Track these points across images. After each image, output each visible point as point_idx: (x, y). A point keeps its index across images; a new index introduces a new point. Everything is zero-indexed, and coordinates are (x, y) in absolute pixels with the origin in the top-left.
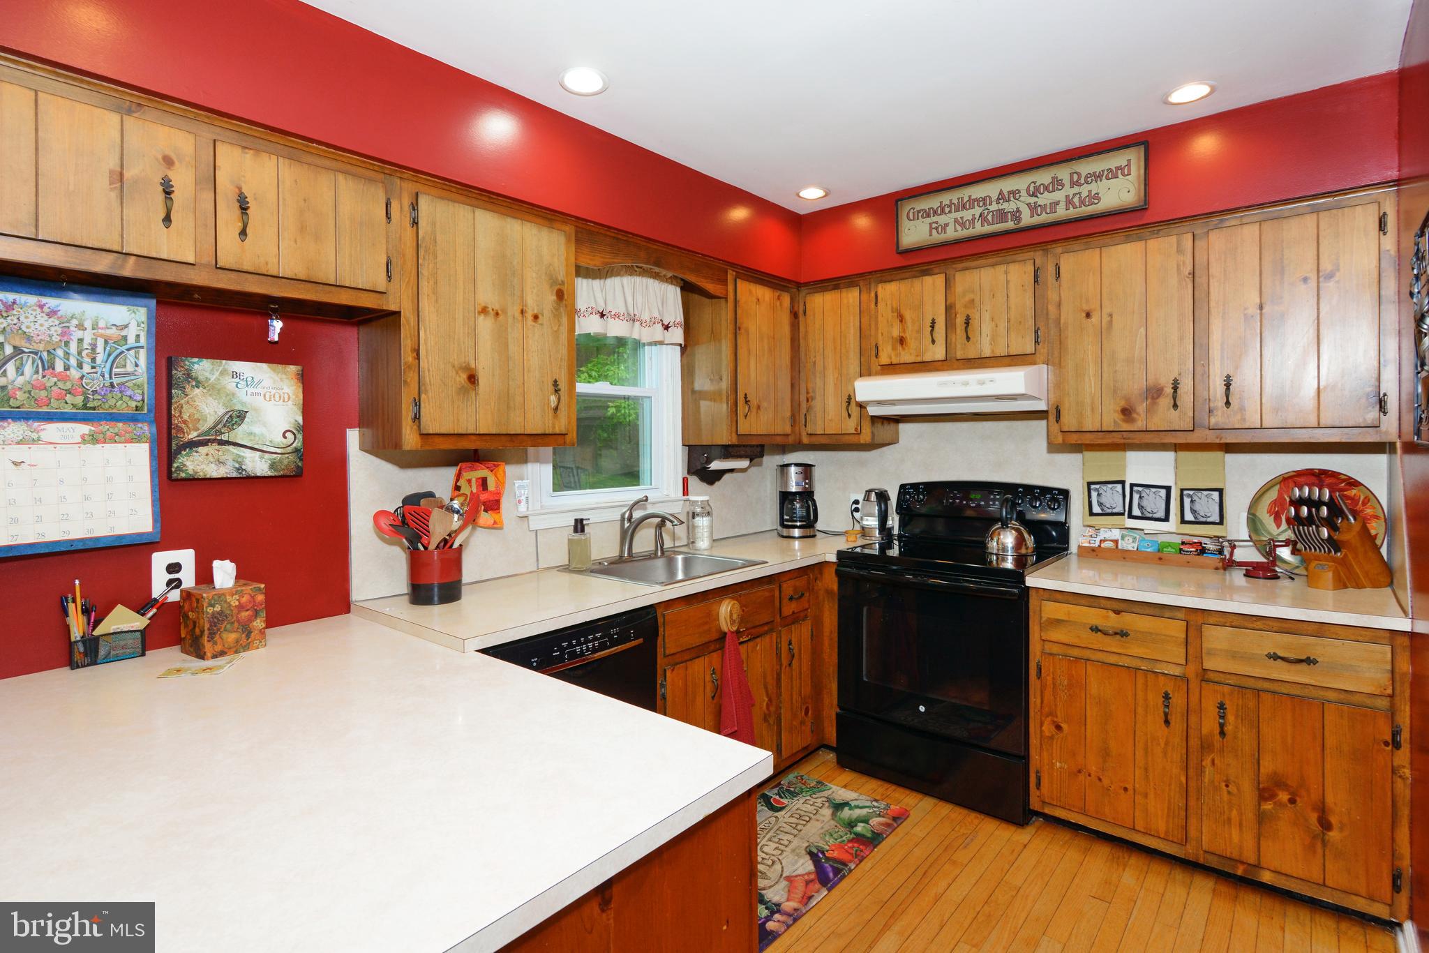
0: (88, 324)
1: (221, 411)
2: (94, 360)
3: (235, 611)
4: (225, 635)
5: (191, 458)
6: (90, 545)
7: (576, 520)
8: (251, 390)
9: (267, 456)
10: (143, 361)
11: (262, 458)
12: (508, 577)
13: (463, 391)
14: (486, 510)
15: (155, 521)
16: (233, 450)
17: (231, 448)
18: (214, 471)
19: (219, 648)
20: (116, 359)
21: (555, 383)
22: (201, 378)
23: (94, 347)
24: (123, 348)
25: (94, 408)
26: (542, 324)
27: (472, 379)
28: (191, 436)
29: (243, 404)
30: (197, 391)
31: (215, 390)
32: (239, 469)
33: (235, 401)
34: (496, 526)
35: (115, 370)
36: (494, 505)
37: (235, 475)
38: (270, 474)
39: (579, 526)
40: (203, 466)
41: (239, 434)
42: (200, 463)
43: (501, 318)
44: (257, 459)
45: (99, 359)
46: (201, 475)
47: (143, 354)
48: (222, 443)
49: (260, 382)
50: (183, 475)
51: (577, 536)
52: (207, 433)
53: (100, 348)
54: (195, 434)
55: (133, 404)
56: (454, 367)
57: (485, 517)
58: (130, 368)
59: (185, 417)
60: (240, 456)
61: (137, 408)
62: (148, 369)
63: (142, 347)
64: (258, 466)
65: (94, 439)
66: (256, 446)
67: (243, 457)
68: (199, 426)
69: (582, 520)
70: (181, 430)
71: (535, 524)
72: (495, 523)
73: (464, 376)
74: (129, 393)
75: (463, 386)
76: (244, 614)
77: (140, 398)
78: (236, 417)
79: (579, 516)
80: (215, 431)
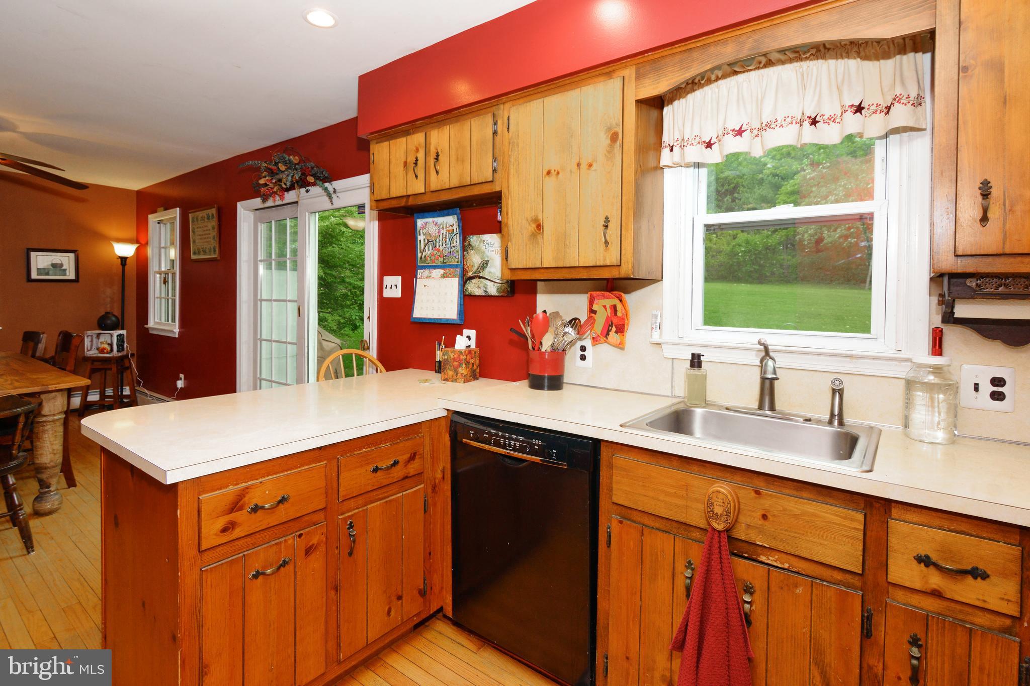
0: (445, 227)
1: (480, 261)
2: (446, 241)
3: (452, 361)
4: (448, 371)
5: (470, 285)
6: (439, 322)
7: (693, 355)
8: (491, 249)
9: (496, 284)
10: (458, 241)
11: (494, 285)
12: (642, 393)
13: (533, 236)
14: (616, 332)
15: (457, 316)
16: (484, 282)
17: (483, 280)
18: (478, 292)
19: (446, 377)
20: (452, 239)
21: (607, 220)
22: (473, 245)
23: (446, 235)
24: (453, 235)
25: (445, 263)
26: (595, 170)
27: (539, 227)
28: (470, 274)
29: (488, 257)
30: (472, 252)
31: (478, 251)
32: (486, 291)
33: (485, 256)
34: (620, 346)
35: (452, 245)
36: (621, 330)
37: (484, 294)
38: (498, 295)
39: (696, 361)
40: (474, 289)
41: (485, 274)
42: (474, 288)
43: (560, 176)
44: (492, 286)
45: (448, 240)
46: (473, 294)
47: (458, 235)
48: (480, 277)
49: (494, 244)
50: (467, 293)
51: (695, 372)
52: (475, 273)
53: (447, 237)
54: (471, 273)
55: (456, 260)
56: (527, 220)
57: (613, 336)
58: (455, 244)
59: (468, 265)
60: (486, 284)
61: (457, 262)
62: (460, 243)
63: (457, 234)
64: (493, 290)
65: (444, 276)
66: (492, 279)
67: (487, 285)
68: (473, 269)
69: (699, 356)
70: (467, 271)
71: (668, 352)
72: (620, 343)
73: (534, 226)
74: (455, 255)
75: (533, 233)
76: (456, 363)
77: (457, 257)
78: (485, 264)
79: (697, 351)
80: (478, 271)
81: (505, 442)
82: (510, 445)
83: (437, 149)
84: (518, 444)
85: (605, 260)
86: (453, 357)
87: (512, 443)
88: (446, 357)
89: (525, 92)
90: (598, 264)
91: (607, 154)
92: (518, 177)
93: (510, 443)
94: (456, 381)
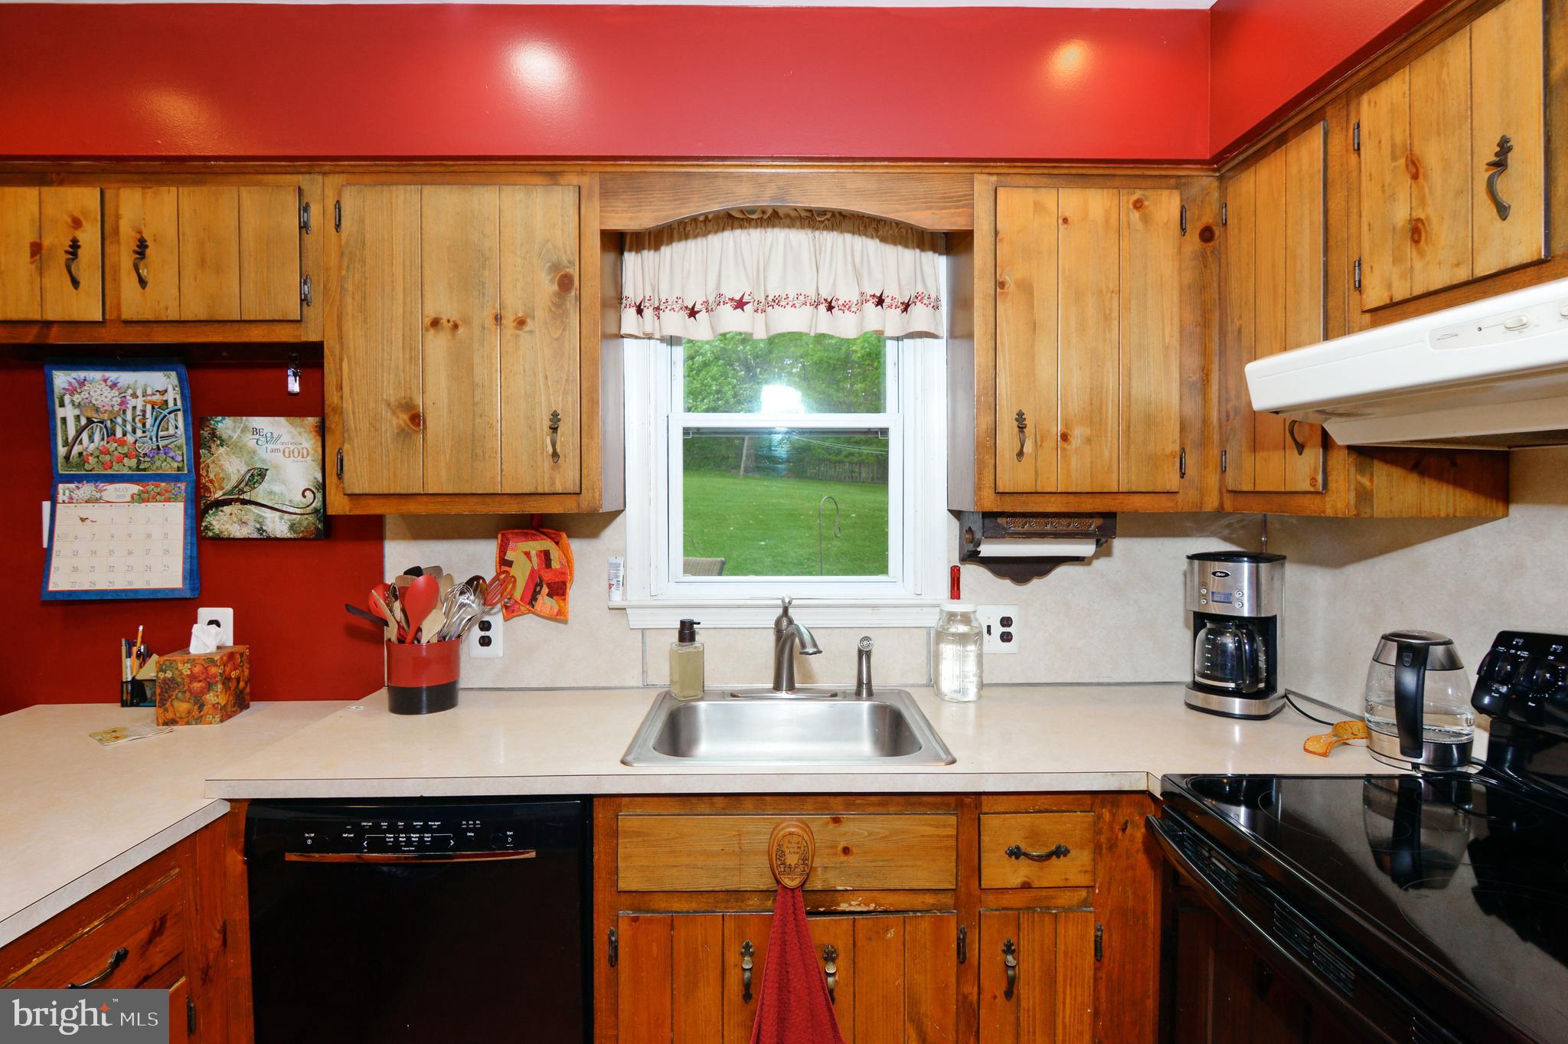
0: (139, 393)
1: (244, 469)
2: (144, 425)
3: (187, 680)
4: (176, 704)
5: (217, 518)
6: (131, 596)
7: (683, 623)
8: (270, 446)
9: (286, 516)
10: (181, 424)
11: (281, 518)
12: (595, 688)
13: (403, 435)
14: (550, 595)
15: (184, 578)
16: (256, 511)
17: (252, 507)
18: (238, 531)
19: (170, 715)
20: (160, 422)
21: (555, 417)
22: (225, 437)
23: (144, 412)
24: (165, 412)
25: (145, 470)
26: (531, 332)
27: (417, 419)
28: (217, 496)
29: (264, 461)
30: (222, 450)
31: (238, 448)
32: (260, 530)
33: (256, 458)
34: (560, 617)
35: (161, 434)
36: (559, 590)
37: (256, 535)
38: (289, 535)
39: (687, 632)
40: (227, 526)
41: (260, 494)
42: (226, 523)
43: (461, 331)
44: (277, 519)
45: (149, 423)
46: (225, 535)
47: (180, 414)
48: (244, 502)
49: (279, 437)
50: (210, 534)
51: (688, 648)
52: (231, 492)
53: (148, 415)
54: (221, 493)
55: (175, 465)
56: (389, 405)
57: (545, 602)
58: (171, 431)
59: (212, 476)
60: (261, 516)
61: (179, 469)
62: (186, 430)
63: (179, 410)
64: (278, 527)
65: (141, 498)
66: (276, 506)
67: (264, 518)
68: (224, 485)
69: (692, 623)
70: (208, 490)
71: (637, 620)
72: (560, 613)
73: (404, 417)
74: (172, 454)
75: (403, 430)
76: (196, 685)
77: (179, 458)
78: (257, 476)
79: (687, 616)
80: (238, 488)
81: (396, 839)
82: (409, 842)
83: (140, 232)
84: (428, 837)
85: (553, 484)
86: (189, 672)
87: (415, 837)
88: (169, 674)
89: (377, 165)
90: (540, 490)
91: (553, 309)
92: (365, 322)
93: (409, 839)
94: (199, 720)
